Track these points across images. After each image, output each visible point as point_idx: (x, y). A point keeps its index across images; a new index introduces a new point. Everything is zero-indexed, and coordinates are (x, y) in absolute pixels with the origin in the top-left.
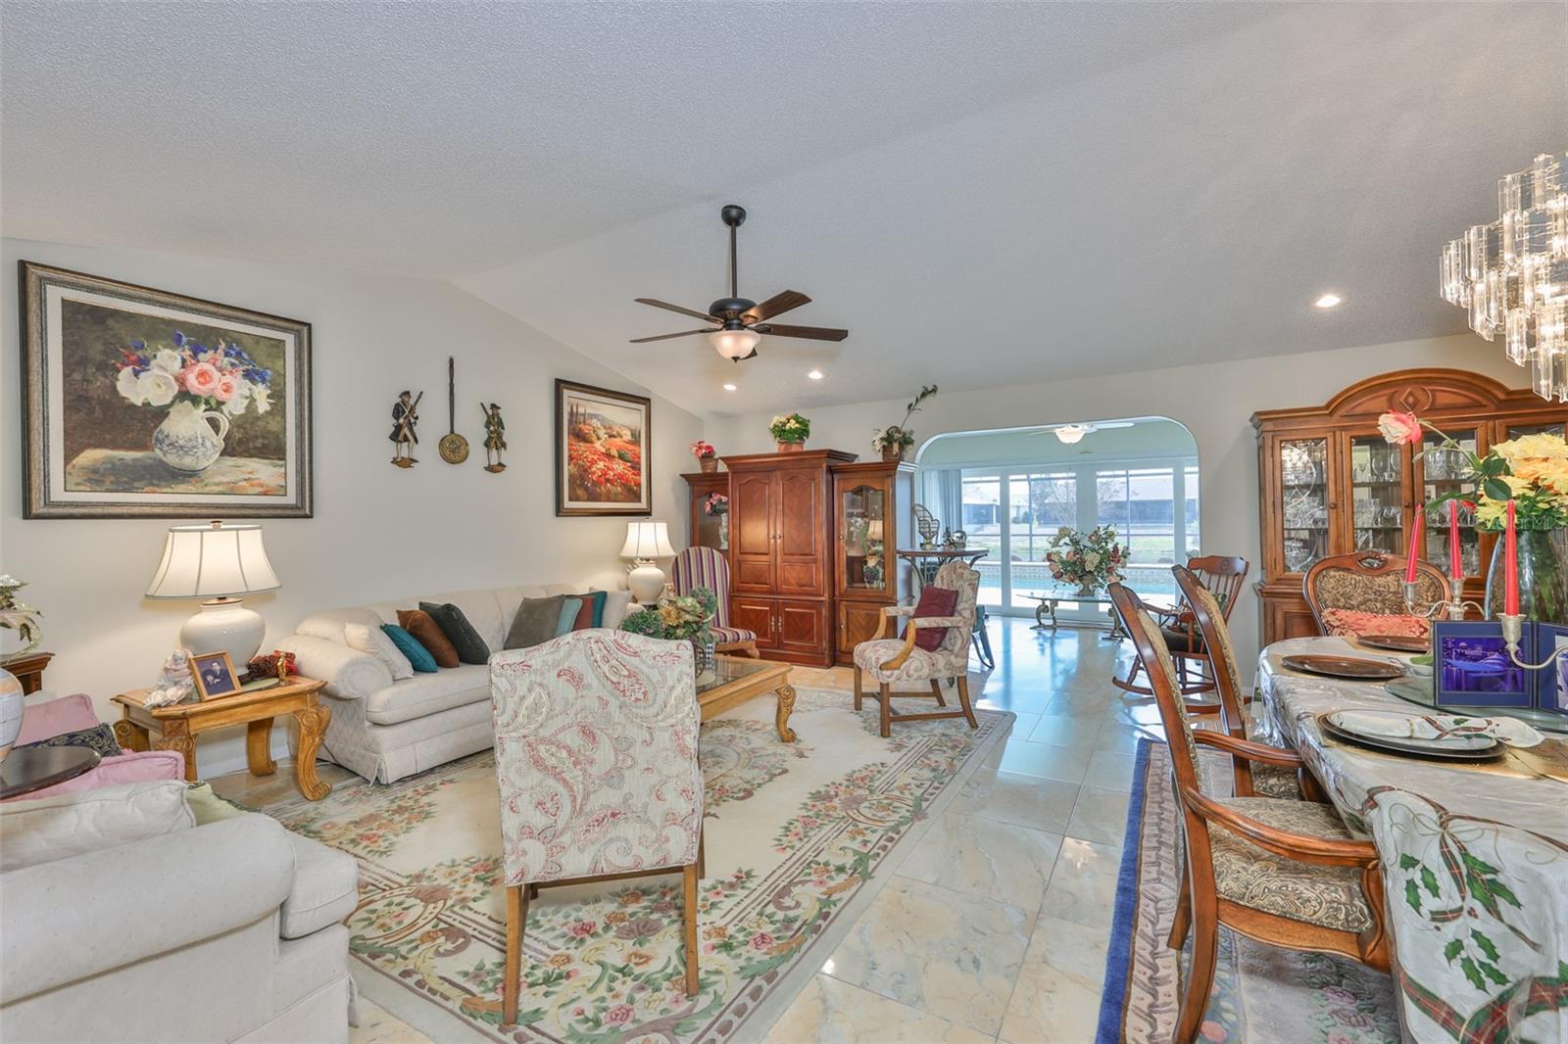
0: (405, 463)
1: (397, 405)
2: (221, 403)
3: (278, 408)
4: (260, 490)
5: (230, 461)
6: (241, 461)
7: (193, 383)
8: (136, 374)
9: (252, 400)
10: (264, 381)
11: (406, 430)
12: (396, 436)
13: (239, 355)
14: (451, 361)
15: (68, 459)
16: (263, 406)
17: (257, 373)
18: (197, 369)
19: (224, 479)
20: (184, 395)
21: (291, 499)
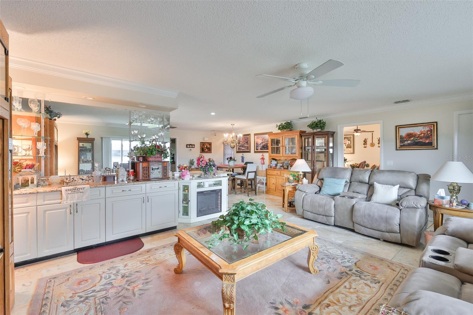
0: (365, 147)
1: (364, 141)
2: (346, 143)
4: (349, 151)
6: (348, 148)
10: (350, 141)
11: (365, 143)
16: (350, 143)
21: (352, 152)
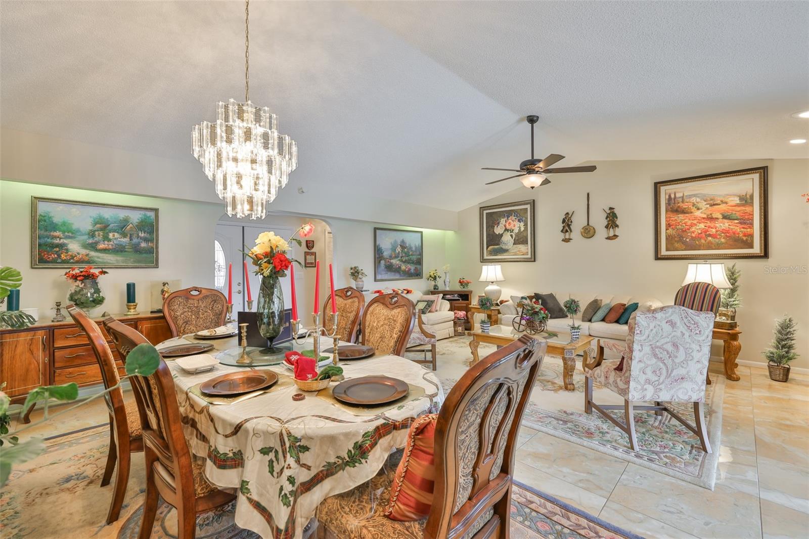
0: (567, 241)
1: (564, 219)
2: (513, 230)
3: (526, 229)
4: (522, 254)
5: (515, 245)
6: (517, 246)
7: (508, 227)
8: (497, 226)
9: (520, 227)
10: (523, 221)
11: (567, 228)
12: (564, 231)
13: (517, 216)
14: (588, 194)
15: (487, 248)
16: (522, 229)
17: (521, 219)
18: (508, 222)
19: (514, 251)
20: (506, 230)
21: (529, 256)
